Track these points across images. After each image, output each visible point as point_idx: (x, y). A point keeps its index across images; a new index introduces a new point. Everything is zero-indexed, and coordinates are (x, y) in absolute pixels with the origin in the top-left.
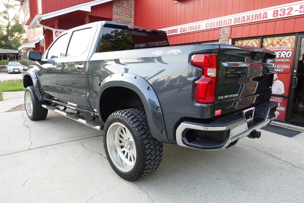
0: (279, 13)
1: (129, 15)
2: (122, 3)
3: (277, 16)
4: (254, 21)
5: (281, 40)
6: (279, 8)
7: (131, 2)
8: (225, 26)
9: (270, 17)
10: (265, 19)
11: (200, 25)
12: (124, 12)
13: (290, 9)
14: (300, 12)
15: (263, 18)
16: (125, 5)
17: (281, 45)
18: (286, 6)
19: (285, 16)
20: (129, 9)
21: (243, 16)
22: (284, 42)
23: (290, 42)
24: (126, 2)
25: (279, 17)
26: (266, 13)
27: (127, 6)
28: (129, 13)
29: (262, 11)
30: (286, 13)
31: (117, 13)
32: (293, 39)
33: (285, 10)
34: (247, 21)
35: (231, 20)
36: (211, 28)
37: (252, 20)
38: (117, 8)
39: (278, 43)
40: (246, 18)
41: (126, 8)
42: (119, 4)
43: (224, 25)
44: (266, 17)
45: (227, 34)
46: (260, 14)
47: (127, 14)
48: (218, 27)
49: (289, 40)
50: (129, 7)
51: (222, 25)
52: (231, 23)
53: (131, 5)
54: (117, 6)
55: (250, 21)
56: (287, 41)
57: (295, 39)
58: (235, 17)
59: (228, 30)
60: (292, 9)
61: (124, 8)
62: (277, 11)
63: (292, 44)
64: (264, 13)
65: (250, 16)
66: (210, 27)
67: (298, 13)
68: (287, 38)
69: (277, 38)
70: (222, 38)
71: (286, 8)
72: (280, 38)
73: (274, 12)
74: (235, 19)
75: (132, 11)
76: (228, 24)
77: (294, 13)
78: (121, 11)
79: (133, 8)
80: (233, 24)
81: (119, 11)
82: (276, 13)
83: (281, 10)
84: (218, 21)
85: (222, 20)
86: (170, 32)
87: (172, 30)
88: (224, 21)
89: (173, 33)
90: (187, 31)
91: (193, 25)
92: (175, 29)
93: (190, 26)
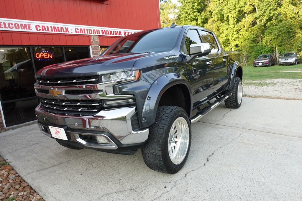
3: (126, 35)
4: (115, 35)
6: (126, 30)
8: (95, 34)
9: (123, 35)
11: (68, 28)
15: (119, 35)
18: (129, 31)
21: (107, 30)
26: (120, 32)
29: (118, 30)
34: (110, 34)
36: (82, 34)
43: (93, 33)
44: (121, 35)
45: (97, 42)
48: (89, 34)
51: (92, 33)
52: (99, 33)
55: (112, 34)
58: (102, 29)
59: (97, 38)
60: (131, 33)
62: (126, 32)
65: (112, 31)
66: (80, 33)
70: (93, 44)
73: (124, 32)
74: (102, 31)
76: (97, 34)
80: (101, 34)
85: (91, 29)
86: (14, 26)
87: (18, 25)
88: (94, 30)
89: (22, 28)
90: (48, 30)
91: (58, 26)
92: (25, 25)
93: (53, 26)
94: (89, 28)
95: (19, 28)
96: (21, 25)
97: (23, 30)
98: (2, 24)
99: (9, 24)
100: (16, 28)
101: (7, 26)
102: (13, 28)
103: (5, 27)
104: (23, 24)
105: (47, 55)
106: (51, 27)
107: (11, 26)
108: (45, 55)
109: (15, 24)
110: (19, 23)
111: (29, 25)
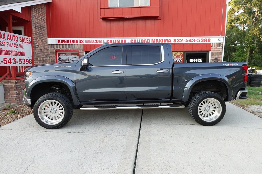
0: (177, 41)
1: (43, 20)
2: (38, 8)
3: (176, 42)
4: (164, 43)
5: (176, 54)
6: (176, 38)
7: (44, 8)
8: (145, 42)
9: (172, 42)
10: (170, 43)
11: (126, 40)
12: (40, 16)
13: (181, 40)
14: (186, 42)
15: (169, 42)
16: (41, 10)
17: (176, 56)
18: (180, 38)
19: (180, 43)
20: (43, 14)
21: (157, 39)
22: (178, 55)
23: (180, 55)
24: (41, 7)
25: (177, 42)
26: (170, 40)
27: (41, 12)
28: (43, 18)
29: (168, 38)
30: (180, 41)
31: (35, 16)
32: (182, 54)
33: (179, 40)
34: (160, 42)
35: (149, 40)
37: (163, 42)
38: (35, 12)
39: (175, 55)
40: (159, 41)
41: (41, 13)
42: (36, 8)
44: (170, 42)
46: (167, 40)
47: (42, 19)
49: (180, 54)
50: (43, 13)
51: (143, 42)
53: (44, 11)
54: (35, 10)
55: (161, 42)
56: (179, 55)
57: (183, 54)
60: (182, 40)
61: (40, 13)
62: (176, 40)
63: (181, 56)
64: (169, 40)
65: (161, 40)
66: (134, 42)
67: (185, 42)
68: (179, 53)
69: (174, 52)
71: (180, 39)
72: (176, 53)
73: (174, 40)
74: (152, 40)
75: (44, 17)
76: (148, 42)
77: (183, 42)
78: (38, 15)
79: (45, 14)
80: (150, 42)
81: (37, 15)
82: (175, 40)
83: (177, 39)
84: (141, 39)
85: (143, 39)
86: (96, 41)
87: (98, 40)
88: (145, 40)
89: (99, 42)
90: (113, 42)
91: (120, 39)
92: (102, 40)
93: (116, 39)
94: (142, 39)
95: (98, 42)
96: (100, 40)
97: (100, 43)
98: (91, 41)
99: (94, 40)
100: (97, 42)
101: (93, 42)
102: (95, 42)
103: (92, 42)
104: (101, 40)
105: (114, 57)
106: (115, 40)
107: (95, 41)
108: (113, 56)
109: (97, 40)
110: (99, 40)
111: (103, 40)
